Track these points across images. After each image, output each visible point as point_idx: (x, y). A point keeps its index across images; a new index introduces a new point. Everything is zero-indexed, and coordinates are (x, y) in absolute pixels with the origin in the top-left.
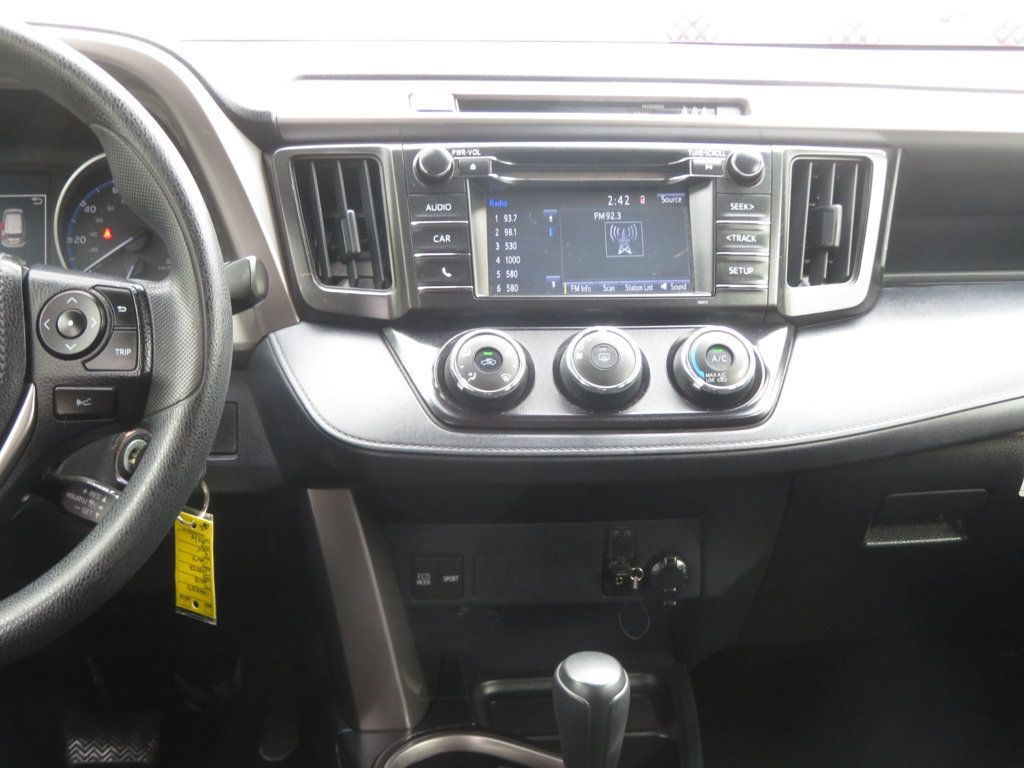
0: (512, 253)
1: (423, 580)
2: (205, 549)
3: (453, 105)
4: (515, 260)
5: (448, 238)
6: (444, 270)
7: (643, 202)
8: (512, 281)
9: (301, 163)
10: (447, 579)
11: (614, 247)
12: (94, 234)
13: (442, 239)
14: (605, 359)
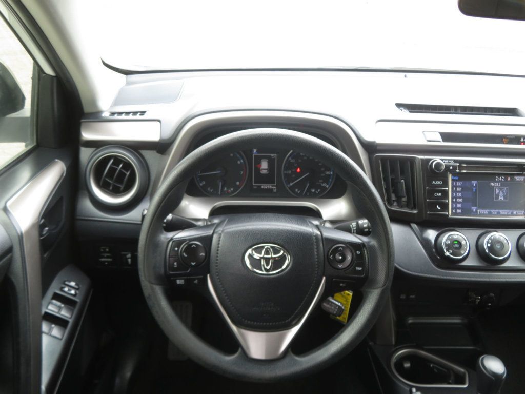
0: (459, 197)
1: (403, 297)
3: (440, 138)
4: (461, 200)
5: (440, 194)
6: (438, 206)
7: (509, 179)
8: (459, 208)
9: (384, 159)
10: (411, 296)
11: (497, 196)
12: (293, 170)
13: (438, 194)
14: (499, 247)
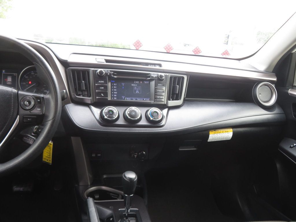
0: (115, 91)
1: (94, 155)
2: (50, 149)
3: (104, 61)
4: (116, 93)
5: (103, 88)
6: (102, 94)
7: (141, 83)
8: (115, 97)
9: (73, 71)
10: (98, 155)
11: (135, 91)
12: (27, 82)
13: (102, 88)
14: (134, 113)
